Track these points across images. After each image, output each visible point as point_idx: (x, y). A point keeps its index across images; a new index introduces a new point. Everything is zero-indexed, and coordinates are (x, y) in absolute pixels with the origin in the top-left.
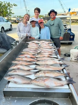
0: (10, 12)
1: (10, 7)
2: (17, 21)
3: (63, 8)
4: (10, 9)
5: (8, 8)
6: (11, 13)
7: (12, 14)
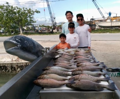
0: (30, 20)
1: (30, 14)
2: (39, 31)
3: (101, 13)
4: (31, 17)
5: (28, 15)
6: (32, 21)
7: (34, 22)
